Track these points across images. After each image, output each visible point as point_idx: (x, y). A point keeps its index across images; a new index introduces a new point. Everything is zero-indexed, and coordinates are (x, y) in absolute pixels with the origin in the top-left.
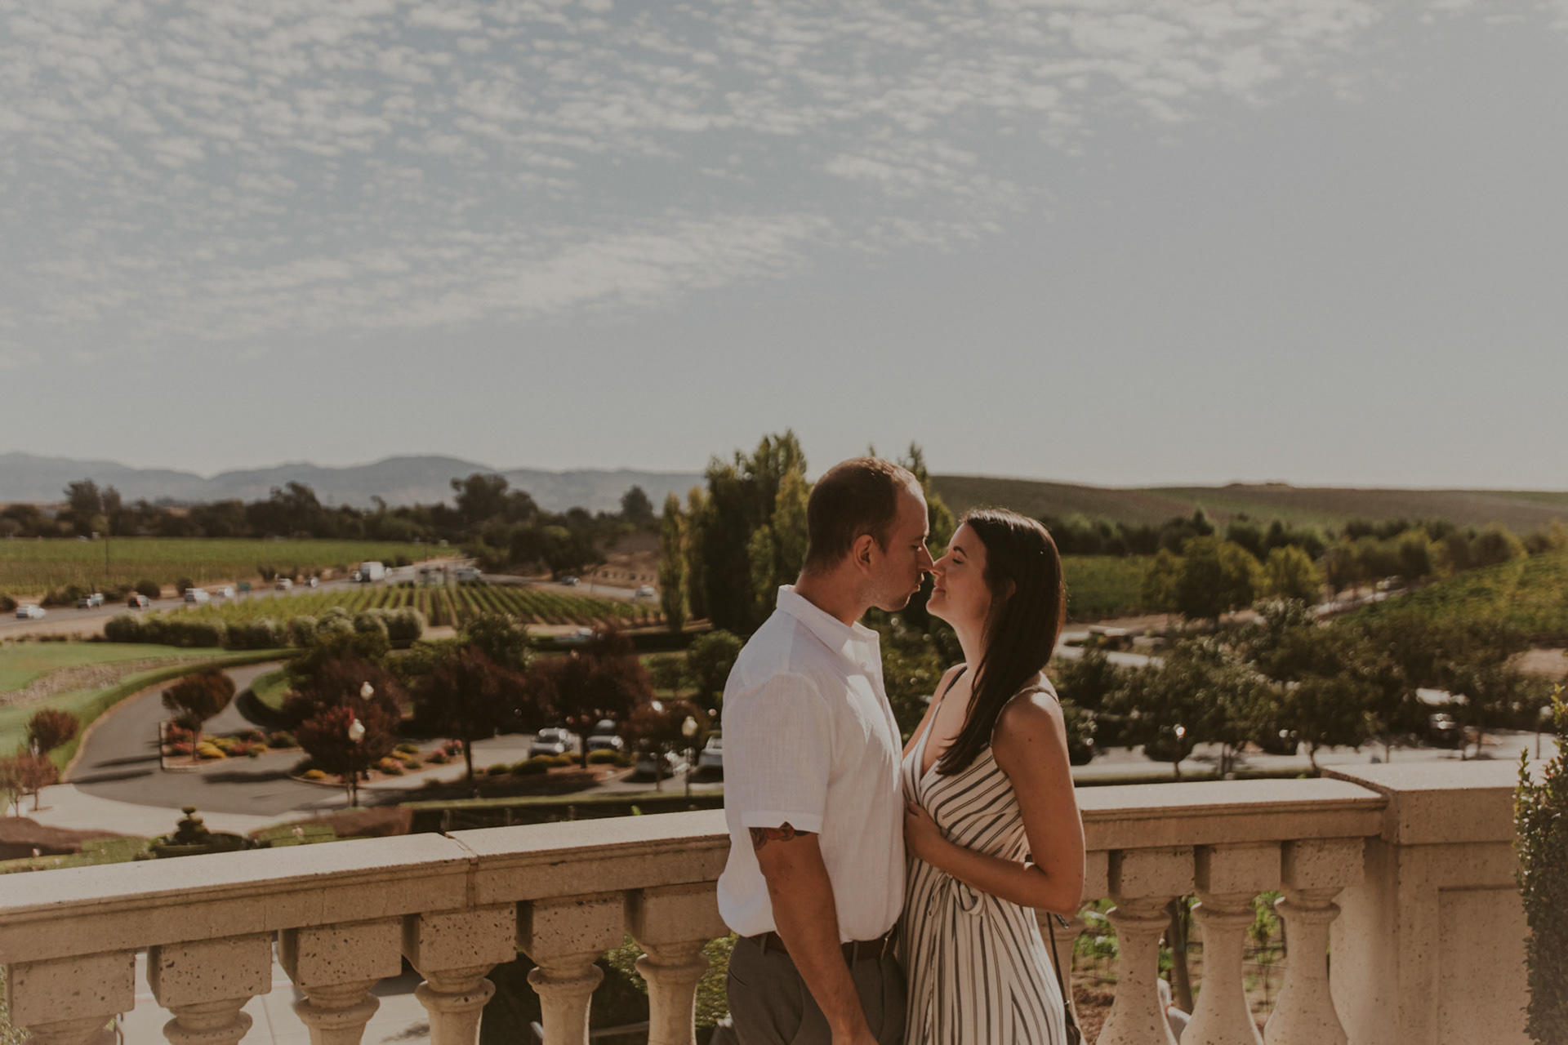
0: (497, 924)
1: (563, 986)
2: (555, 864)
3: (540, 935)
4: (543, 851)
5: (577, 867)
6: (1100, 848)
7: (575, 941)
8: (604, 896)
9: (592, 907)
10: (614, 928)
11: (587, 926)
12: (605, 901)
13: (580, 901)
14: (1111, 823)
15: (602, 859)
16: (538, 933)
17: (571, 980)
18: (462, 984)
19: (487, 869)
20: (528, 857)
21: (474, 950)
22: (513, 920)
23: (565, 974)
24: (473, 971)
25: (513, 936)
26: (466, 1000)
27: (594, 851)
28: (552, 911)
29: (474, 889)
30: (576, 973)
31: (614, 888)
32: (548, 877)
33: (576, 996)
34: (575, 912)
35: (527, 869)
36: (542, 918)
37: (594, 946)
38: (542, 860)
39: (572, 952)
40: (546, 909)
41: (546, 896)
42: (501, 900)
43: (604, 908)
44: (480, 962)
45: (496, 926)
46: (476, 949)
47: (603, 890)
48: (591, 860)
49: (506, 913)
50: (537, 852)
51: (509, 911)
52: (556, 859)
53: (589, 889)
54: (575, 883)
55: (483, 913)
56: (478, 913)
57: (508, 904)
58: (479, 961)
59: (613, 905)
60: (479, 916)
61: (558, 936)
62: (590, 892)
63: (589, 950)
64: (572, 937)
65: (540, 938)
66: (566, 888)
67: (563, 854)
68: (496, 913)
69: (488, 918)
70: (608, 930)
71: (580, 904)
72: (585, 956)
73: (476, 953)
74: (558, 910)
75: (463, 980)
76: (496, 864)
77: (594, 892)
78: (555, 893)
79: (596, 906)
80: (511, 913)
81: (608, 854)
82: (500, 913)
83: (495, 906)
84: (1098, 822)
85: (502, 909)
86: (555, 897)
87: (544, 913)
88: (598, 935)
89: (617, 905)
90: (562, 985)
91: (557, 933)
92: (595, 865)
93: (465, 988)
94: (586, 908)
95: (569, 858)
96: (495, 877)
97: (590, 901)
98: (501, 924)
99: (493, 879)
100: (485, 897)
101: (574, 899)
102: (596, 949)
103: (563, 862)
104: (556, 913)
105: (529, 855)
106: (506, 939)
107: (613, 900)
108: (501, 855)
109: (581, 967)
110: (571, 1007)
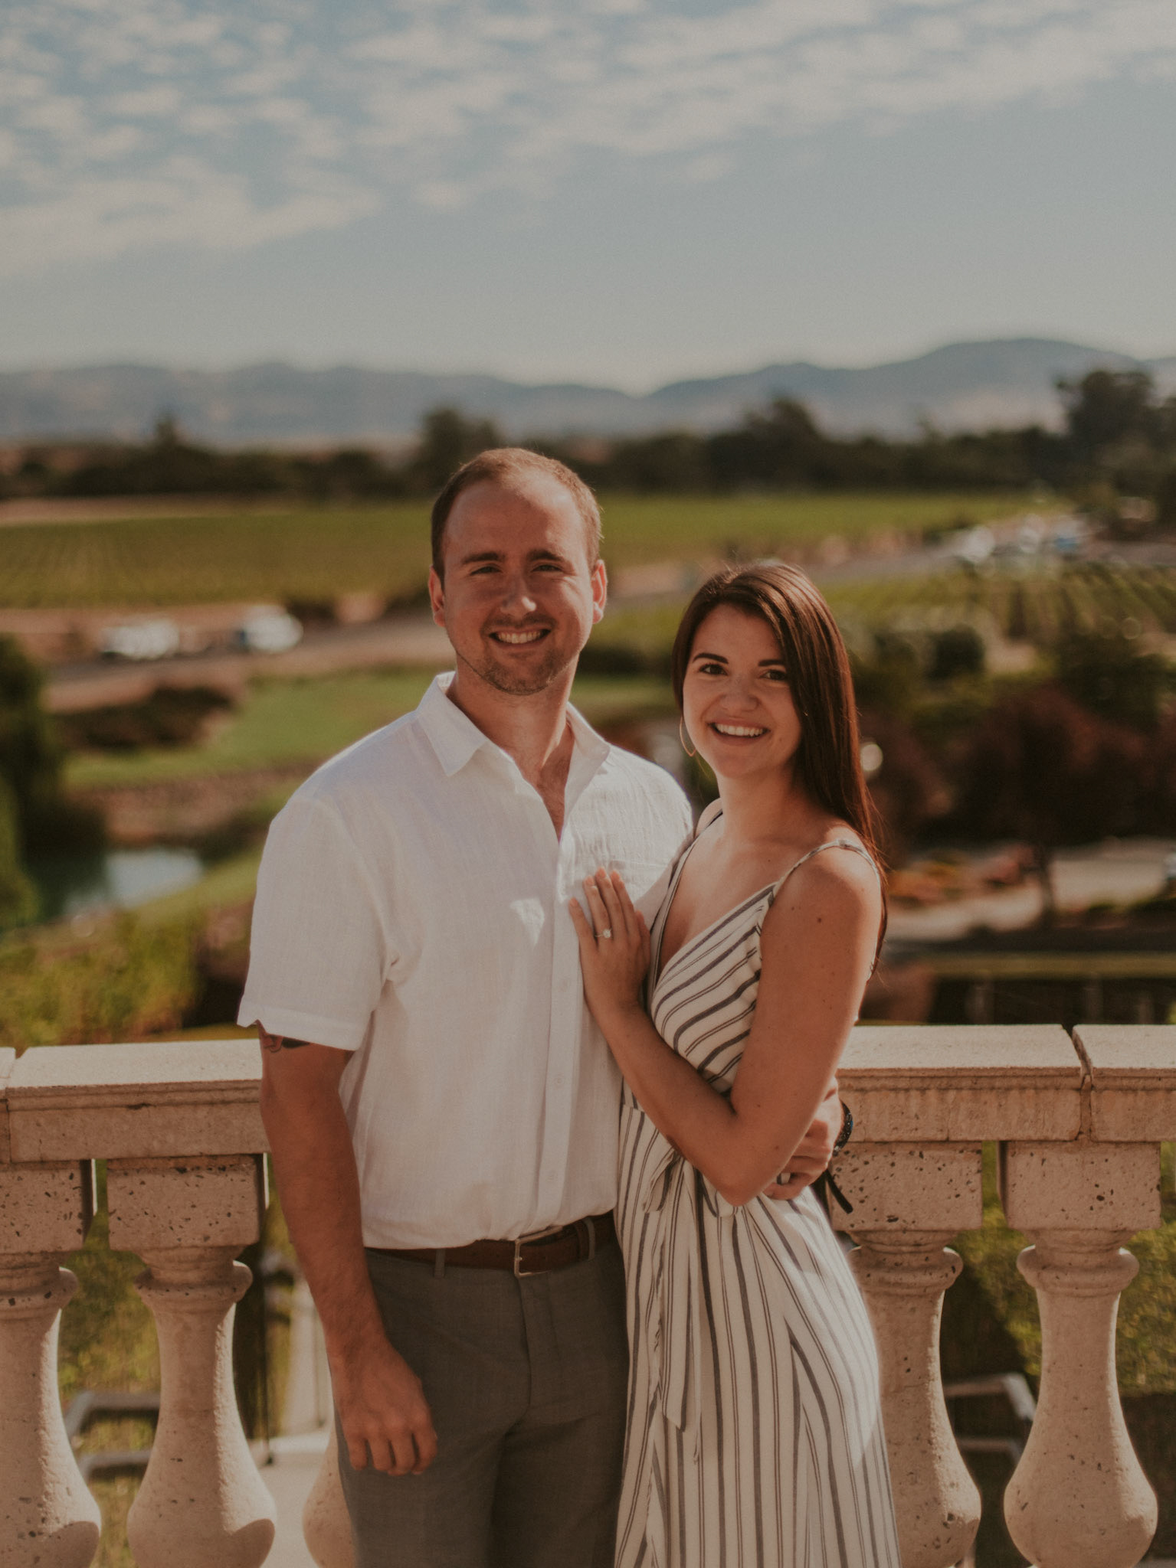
0: (50, 1191)
1: (166, 1295)
2: (137, 1107)
3: (118, 1213)
4: (107, 1086)
5: (173, 1114)
6: (1140, 1138)
7: (177, 1229)
8: (221, 1162)
9: (202, 1177)
10: (239, 1213)
11: (194, 1206)
12: (223, 1169)
13: (181, 1166)
14: (1161, 1094)
15: (212, 1103)
16: (115, 1211)
17: (188, 1286)
18: (11, 1277)
19: (23, 1109)
20: (85, 1095)
21: (13, 1229)
22: (76, 1188)
23: (175, 1276)
24: (19, 1260)
25: (76, 1214)
26: (12, 1302)
27: (192, 1091)
28: (137, 1179)
29: (9, 1137)
30: (193, 1276)
31: (237, 1151)
32: (126, 1127)
33: (192, 1313)
34: (174, 1183)
35: (92, 1112)
36: (122, 1188)
37: (207, 1238)
38: (108, 1100)
39: (172, 1245)
40: (126, 1174)
41: (125, 1155)
42: (52, 1155)
43: (221, 1180)
44: (24, 1248)
45: (47, 1194)
46: (18, 1227)
47: (216, 1151)
48: (196, 1104)
49: (63, 1176)
50: (100, 1087)
51: (68, 1174)
52: (134, 1100)
53: (194, 1149)
54: (171, 1138)
55: (26, 1174)
56: (18, 1174)
57: (67, 1162)
58: (21, 1245)
59: (236, 1177)
60: (20, 1178)
61: (147, 1218)
62: (195, 1153)
63: (198, 1242)
64: (170, 1222)
65: (119, 1219)
66: (156, 1144)
67: (139, 1093)
68: (46, 1176)
69: (36, 1183)
70: (229, 1215)
71: (182, 1171)
72: (198, 1252)
73: (18, 1233)
74: (148, 1178)
75: (9, 1272)
76: (35, 1102)
77: (201, 1155)
78: (140, 1154)
79: (204, 1173)
80: (71, 1177)
81: (217, 1096)
82: (54, 1176)
83: (42, 1164)
84: (1134, 1090)
85: (57, 1170)
86: (139, 1158)
87: (121, 1181)
88: (214, 1222)
89: (242, 1177)
90: (164, 1293)
91: (146, 1213)
92: (202, 1113)
93: (16, 1284)
94: (192, 1178)
95: (153, 1099)
96: (42, 1121)
97: (198, 1168)
98: (55, 1193)
99: (38, 1125)
100: (26, 1151)
101: (172, 1163)
102: (210, 1242)
103: (145, 1105)
104: (143, 1183)
105: (86, 1091)
106: (65, 1216)
107: (234, 1168)
108: (40, 1088)
109: (198, 1268)
110: (187, 1328)
